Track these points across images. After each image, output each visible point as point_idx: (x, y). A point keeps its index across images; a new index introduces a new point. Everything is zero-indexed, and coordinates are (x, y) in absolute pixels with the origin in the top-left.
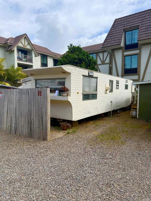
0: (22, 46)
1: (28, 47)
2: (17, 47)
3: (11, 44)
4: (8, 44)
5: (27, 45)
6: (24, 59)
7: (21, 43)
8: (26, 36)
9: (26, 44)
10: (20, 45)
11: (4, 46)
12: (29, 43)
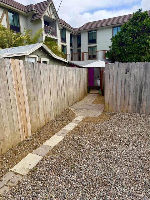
0: (48, 15)
1: (53, 17)
2: (45, 16)
3: (36, 13)
4: (34, 12)
5: (52, 15)
7: (47, 12)
8: (51, 2)
9: (51, 13)
10: (46, 14)
11: (27, 15)
12: (53, 13)
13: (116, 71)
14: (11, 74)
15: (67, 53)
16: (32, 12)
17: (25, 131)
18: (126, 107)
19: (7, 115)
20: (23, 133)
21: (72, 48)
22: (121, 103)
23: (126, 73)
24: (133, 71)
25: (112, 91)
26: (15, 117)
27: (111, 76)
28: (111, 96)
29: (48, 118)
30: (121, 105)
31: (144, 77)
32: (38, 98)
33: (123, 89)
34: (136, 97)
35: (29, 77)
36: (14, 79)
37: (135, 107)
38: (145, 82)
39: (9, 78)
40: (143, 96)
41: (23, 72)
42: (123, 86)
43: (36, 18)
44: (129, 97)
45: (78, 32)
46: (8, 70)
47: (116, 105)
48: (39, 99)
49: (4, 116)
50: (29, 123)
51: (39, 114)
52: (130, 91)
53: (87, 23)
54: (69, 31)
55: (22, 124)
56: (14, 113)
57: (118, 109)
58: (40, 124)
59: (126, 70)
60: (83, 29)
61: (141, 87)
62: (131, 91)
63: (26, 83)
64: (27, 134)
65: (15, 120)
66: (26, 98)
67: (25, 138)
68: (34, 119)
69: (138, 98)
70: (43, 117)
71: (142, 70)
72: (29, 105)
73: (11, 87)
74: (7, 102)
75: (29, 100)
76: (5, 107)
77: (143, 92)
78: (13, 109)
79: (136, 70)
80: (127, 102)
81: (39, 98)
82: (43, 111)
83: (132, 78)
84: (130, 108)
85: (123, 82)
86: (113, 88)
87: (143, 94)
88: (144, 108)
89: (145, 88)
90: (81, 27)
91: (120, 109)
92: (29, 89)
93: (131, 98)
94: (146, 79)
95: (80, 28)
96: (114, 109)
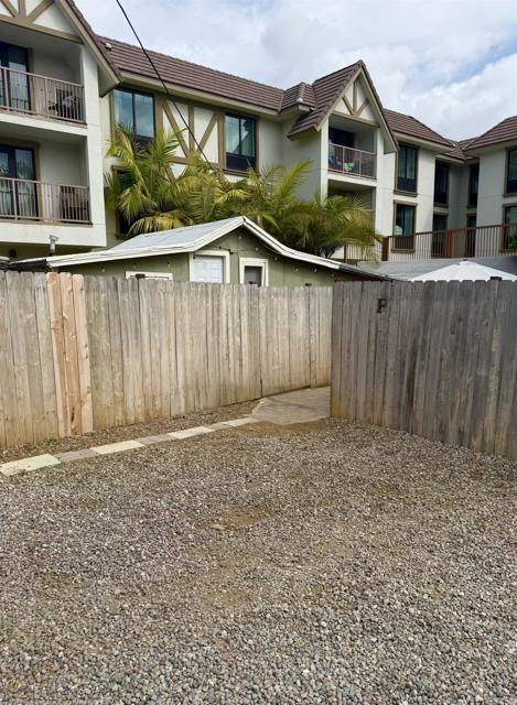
0: (347, 112)
1: (365, 116)
2: (334, 117)
3: (307, 109)
4: (301, 107)
5: (361, 109)
6: (346, 166)
7: (342, 102)
8: (360, 70)
9: (360, 103)
10: (341, 108)
11: (279, 119)
12: (367, 102)
13: (356, 305)
14: (47, 301)
15: (417, 231)
16: (294, 109)
17: (73, 418)
18: (378, 408)
19: (26, 376)
20: (66, 422)
21: (441, 210)
22: (366, 397)
23: (379, 311)
24: (394, 308)
25: (348, 358)
26: (46, 384)
27: (346, 318)
28: (345, 372)
29: (158, 408)
30: (366, 402)
31: (422, 325)
32: (125, 354)
33: (372, 355)
34: (402, 383)
35: (99, 307)
36: (52, 311)
37: (399, 413)
38: (424, 341)
39: (41, 309)
40: (416, 380)
41: (79, 298)
42: (373, 347)
43: (305, 126)
44: (385, 381)
45: (471, 153)
46: (40, 294)
47: (357, 402)
48: (125, 359)
49: (20, 379)
50: (87, 407)
51: (123, 391)
52: (387, 364)
53: (507, 120)
54: (431, 152)
55: (64, 402)
56: (45, 375)
57: (361, 415)
58: (125, 414)
59: (380, 301)
60: (491, 140)
61: (414, 354)
62: (391, 362)
63: (88, 320)
64: (80, 426)
65: (46, 391)
66: (85, 352)
67: (70, 433)
68: (106, 400)
69: (405, 386)
70: (139, 402)
71: (418, 303)
72: (92, 367)
73: (43, 326)
74: (29, 351)
75: (93, 357)
76: (23, 362)
77: (417, 370)
78: (45, 369)
79: (404, 304)
80: (381, 396)
81: (128, 356)
82: (138, 389)
83: (393, 326)
84: (387, 413)
85: (373, 338)
86: (349, 351)
87: (417, 375)
88: (419, 417)
89: (422, 359)
90: (483, 136)
91: (365, 415)
92: (95, 334)
93: (389, 385)
94: (425, 333)
95: (477, 140)
96: (351, 411)
